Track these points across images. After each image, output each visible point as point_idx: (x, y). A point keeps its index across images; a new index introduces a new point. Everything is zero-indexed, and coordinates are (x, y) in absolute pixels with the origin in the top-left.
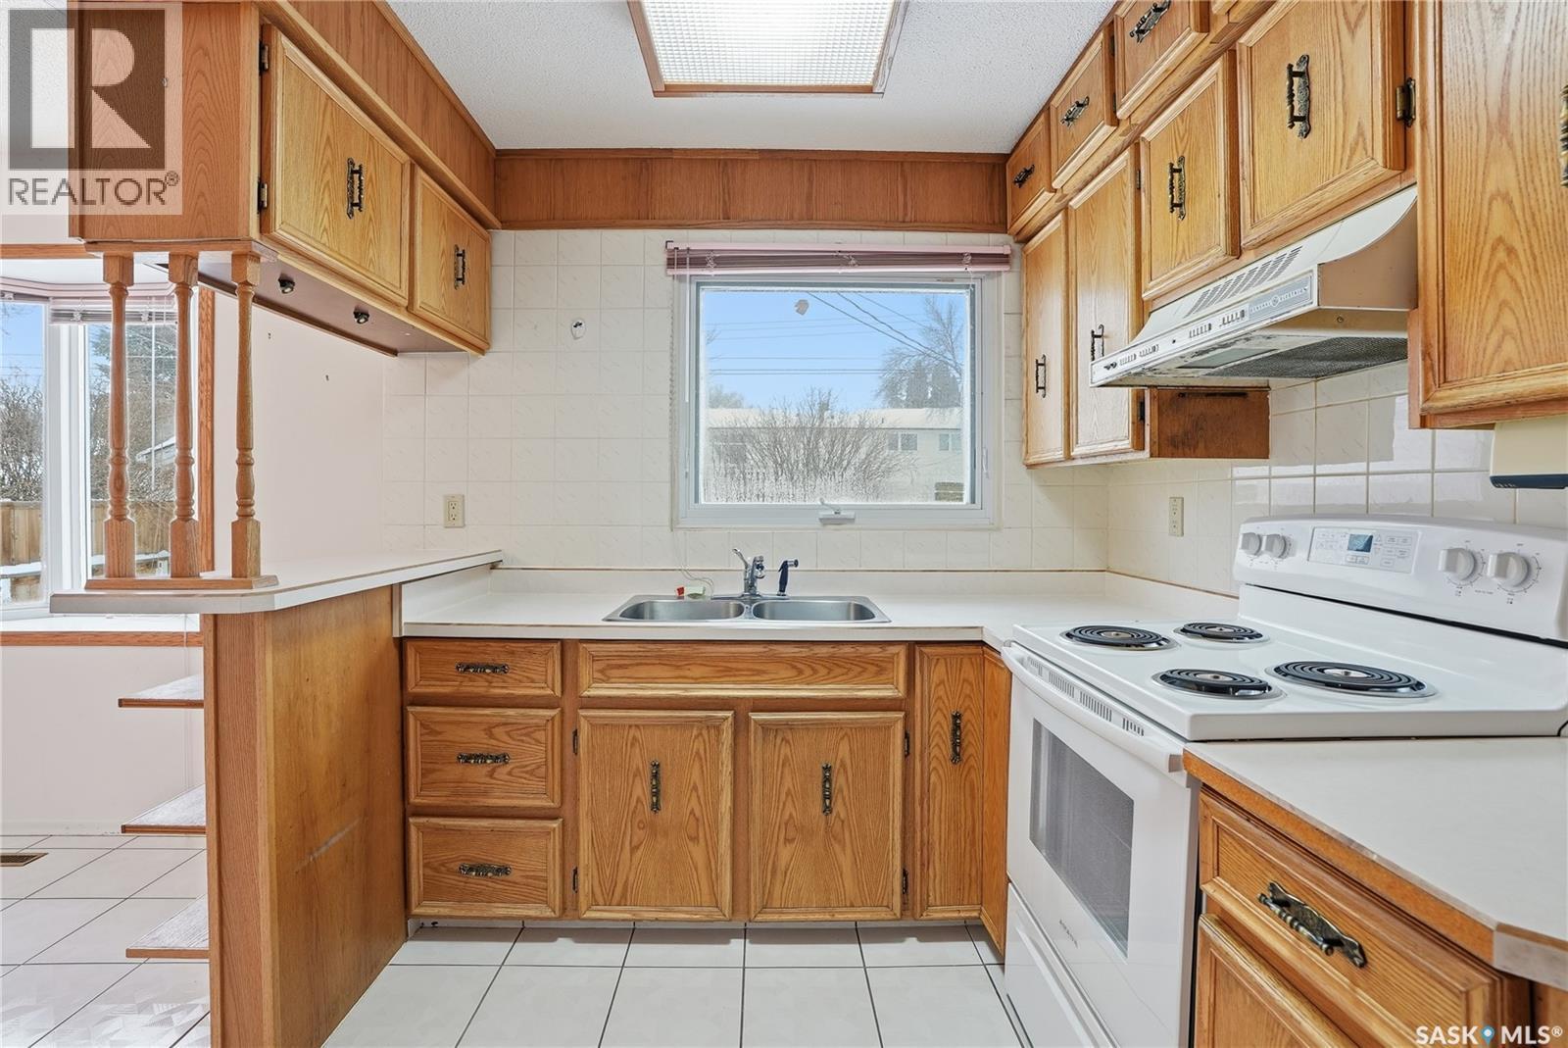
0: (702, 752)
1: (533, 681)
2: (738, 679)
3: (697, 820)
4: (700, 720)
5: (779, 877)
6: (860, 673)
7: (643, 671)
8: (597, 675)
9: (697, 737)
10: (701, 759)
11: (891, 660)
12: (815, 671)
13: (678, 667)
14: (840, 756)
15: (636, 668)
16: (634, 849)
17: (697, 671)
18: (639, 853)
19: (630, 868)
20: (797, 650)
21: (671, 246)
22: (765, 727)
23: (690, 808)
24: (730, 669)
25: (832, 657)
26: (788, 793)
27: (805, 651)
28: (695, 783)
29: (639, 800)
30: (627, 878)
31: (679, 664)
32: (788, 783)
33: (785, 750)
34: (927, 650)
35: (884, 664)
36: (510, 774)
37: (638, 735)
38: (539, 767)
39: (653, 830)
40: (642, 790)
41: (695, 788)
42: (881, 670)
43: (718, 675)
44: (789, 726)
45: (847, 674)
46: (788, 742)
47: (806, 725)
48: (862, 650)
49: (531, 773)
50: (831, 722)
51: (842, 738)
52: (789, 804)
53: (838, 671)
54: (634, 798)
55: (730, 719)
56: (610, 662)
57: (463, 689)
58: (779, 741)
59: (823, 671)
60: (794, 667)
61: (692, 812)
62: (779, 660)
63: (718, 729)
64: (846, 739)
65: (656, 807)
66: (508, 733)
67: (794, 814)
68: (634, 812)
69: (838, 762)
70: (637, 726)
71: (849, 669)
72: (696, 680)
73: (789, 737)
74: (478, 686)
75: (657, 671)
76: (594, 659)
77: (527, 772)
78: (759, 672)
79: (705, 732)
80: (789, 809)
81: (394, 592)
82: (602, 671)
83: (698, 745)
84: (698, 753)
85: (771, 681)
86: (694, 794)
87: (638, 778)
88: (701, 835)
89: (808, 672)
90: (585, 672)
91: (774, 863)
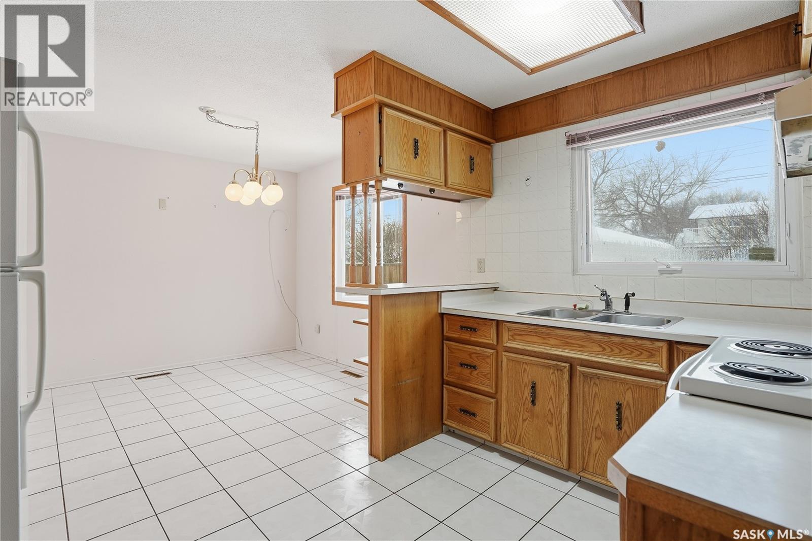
0: (554, 381)
1: (486, 336)
2: (572, 348)
3: (552, 414)
4: (554, 366)
5: (592, 456)
6: (639, 355)
7: (529, 338)
8: (510, 337)
9: (552, 373)
10: (554, 385)
11: (658, 349)
12: (612, 350)
13: (544, 338)
14: (627, 398)
15: (527, 336)
16: (524, 420)
17: (552, 342)
18: (526, 423)
19: (522, 429)
20: (602, 337)
21: (568, 134)
22: (585, 375)
23: (548, 408)
24: (568, 343)
25: (621, 343)
26: (597, 413)
27: (606, 339)
28: (551, 396)
29: (526, 398)
30: (521, 434)
31: (546, 337)
32: (597, 408)
33: (595, 389)
34: (682, 347)
35: (654, 352)
36: (477, 374)
37: (526, 367)
38: (488, 374)
39: (532, 414)
40: (527, 393)
41: (551, 398)
42: (651, 355)
43: (563, 344)
44: (597, 376)
45: (630, 354)
46: (597, 385)
47: (607, 378)
48: (639, 342)
49: (485, 376)
50: (620, 379)
51: (628, 389)
52: (598, 418)
53: (625, 352)
54: (524, 397)
55: (567, 367)
56: (516, 332)
57: (461, 336)
58: (592, 383)
59: (617, 351)
60: (601, 346)
61: (550, 410)
62: (594, 341)
63: (562, 371)
64: (630, 390)
65: (533, 402)
66: (477, 357)
67: (600, 424)
68: (524, 403)
69: (625, 403)
70: (526, 363)
71: (632, 352)
72: (553, 346)
73: (597, 382)
74: (466, 336)
75: (535, 339)
76: (509, 330)
77: (483, 375)
78: (583, 346)
79: (556, 372)
80: (598, 421)
81: (438, 294)
82: (512, 336)
83: (553, 377)
84: (553, 382)
85: (588, 352)
86: (551, 402)
87: (526, 387)
88: (554, 422)
89: (608, 350)
90: (505, 335)
91: (589, 448)
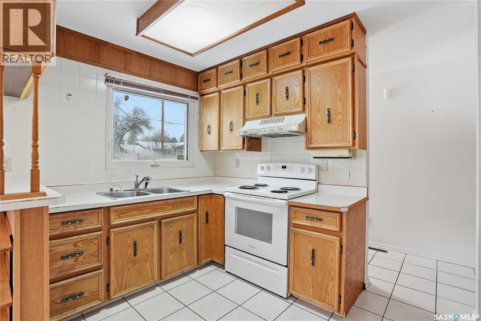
0: (149, 235)
1: (93, 223)
2: (158, 211)
3: (147, 255)
4: (148, 225)
5: (169, 264)
6: (187, 205)
7: (131, 213)
8: (117, 217)
9: (147, 230)
10: (148, 236)
11: (194, 200)
12: (177, 206)
13: (141, 210)
14: (183, 227)
15: (130, 212)
16: (128, 270)
17: (147, 211)
18: (130, 271)
19: (127, 276)
20: (173, 201)
21: (108, 75)
22: (165, 223)
23: (145, 253)
24: (156, 209)
25: (181, 201)
26: (171, 240)
27: (175, 201)
28: (147, 244)
29: (130, 254)
30: (127, 280)
31: (142, 209)
32: (171, 238)
33: (171, 229)
34: (201, 197)
35: (192, 202)
36: (84, 258)
37: (130, 234)
38: (95, 253)
39: (134, 262)
40: (131, 251)
41: (147, 246)
42: (192, 203)
43: (153, 211)
44: (172, 222)
45: (184, 205)
46: (171, 226)
47: (175, 221)
48: (188, 199)
49: (92, 255)
50: (181, 219)
51: (183, 223)
52: (171, 243)
53: (182, 205)
54: (129, 254)
55: (157, 223)
56: (120, 212)
57: (64, 231)
58: (169, 226)
59: (179, 206)
60: (172, 205)
61: (146, 253)
62: (168, 204)
63: (153, 227)
64: (184, 223)
65: (135, 254)
66: (83, 244)
67: (173, 246)
68: (129, 258)
69: (183, 229)
70: (129, 231)
71: (185, 204)
72: (147, 213)
73: (171, 225)
74: (71, 228)
75: (135, 212)
76: (116, 212)
77: (91, 256)
78: (164, 208)
79: (149, 228)
80: (171, 245)
82: (118, 215)
83: (148, 233)
84: (147, 235)
85: (167, 210)
86: (146, 247)
87: (130, 247)
88: (149, 259)
89: (175, 206)
90: (113, 216)
91: (168, 261)
